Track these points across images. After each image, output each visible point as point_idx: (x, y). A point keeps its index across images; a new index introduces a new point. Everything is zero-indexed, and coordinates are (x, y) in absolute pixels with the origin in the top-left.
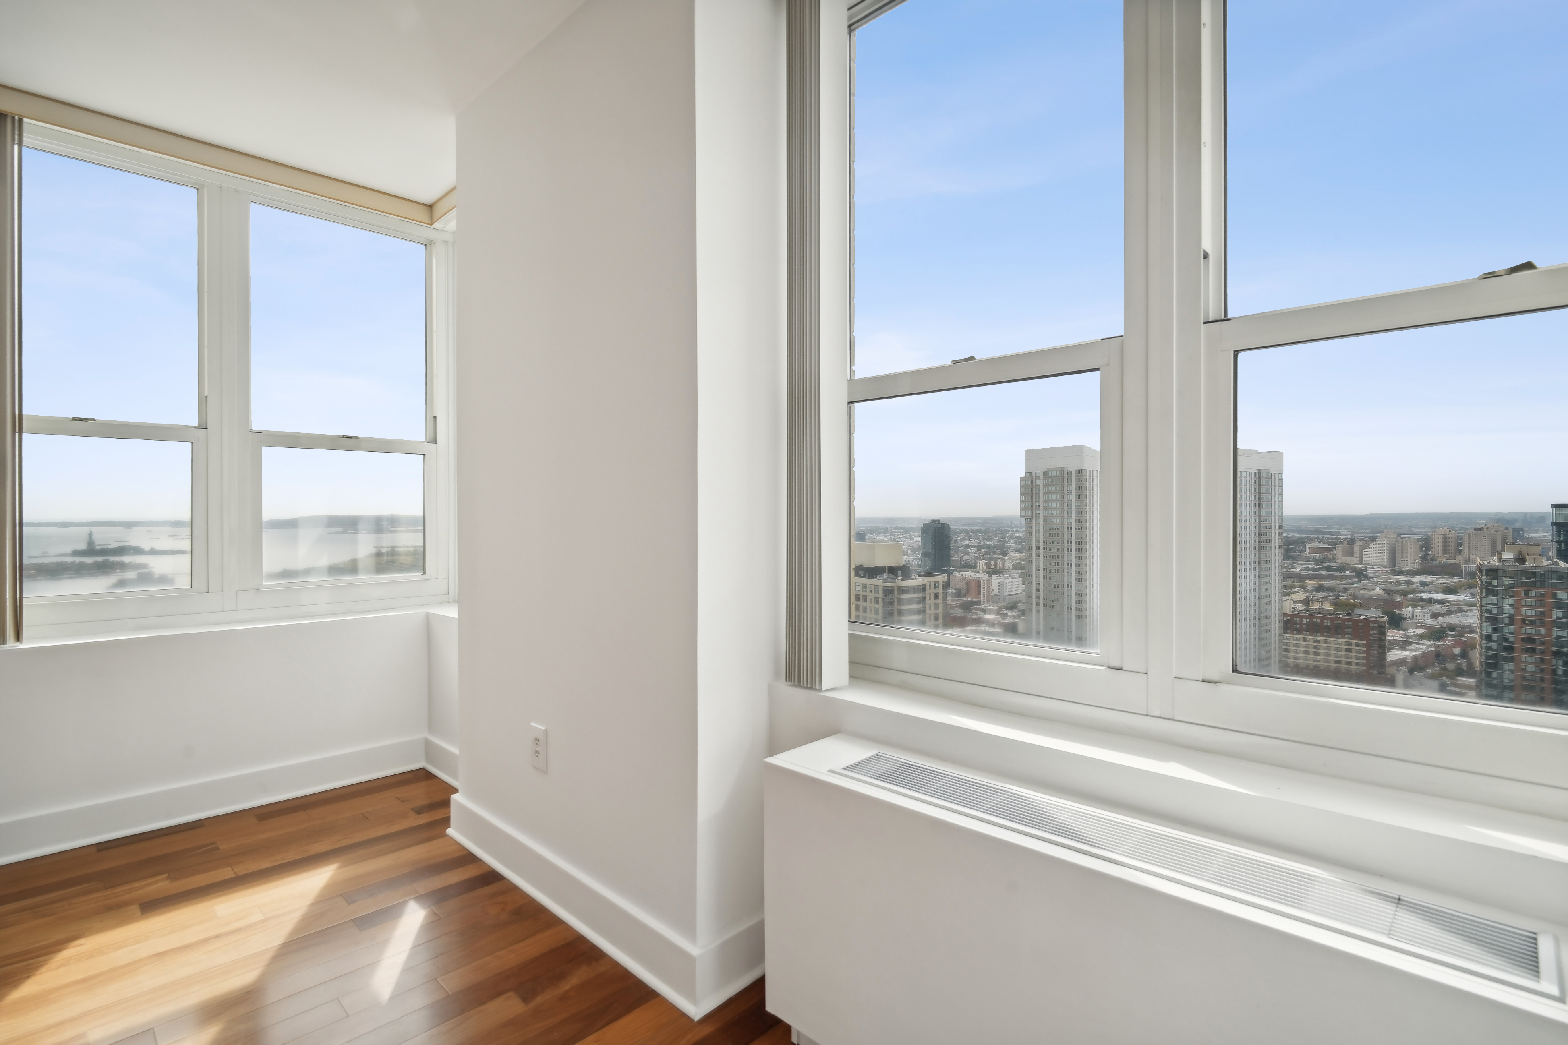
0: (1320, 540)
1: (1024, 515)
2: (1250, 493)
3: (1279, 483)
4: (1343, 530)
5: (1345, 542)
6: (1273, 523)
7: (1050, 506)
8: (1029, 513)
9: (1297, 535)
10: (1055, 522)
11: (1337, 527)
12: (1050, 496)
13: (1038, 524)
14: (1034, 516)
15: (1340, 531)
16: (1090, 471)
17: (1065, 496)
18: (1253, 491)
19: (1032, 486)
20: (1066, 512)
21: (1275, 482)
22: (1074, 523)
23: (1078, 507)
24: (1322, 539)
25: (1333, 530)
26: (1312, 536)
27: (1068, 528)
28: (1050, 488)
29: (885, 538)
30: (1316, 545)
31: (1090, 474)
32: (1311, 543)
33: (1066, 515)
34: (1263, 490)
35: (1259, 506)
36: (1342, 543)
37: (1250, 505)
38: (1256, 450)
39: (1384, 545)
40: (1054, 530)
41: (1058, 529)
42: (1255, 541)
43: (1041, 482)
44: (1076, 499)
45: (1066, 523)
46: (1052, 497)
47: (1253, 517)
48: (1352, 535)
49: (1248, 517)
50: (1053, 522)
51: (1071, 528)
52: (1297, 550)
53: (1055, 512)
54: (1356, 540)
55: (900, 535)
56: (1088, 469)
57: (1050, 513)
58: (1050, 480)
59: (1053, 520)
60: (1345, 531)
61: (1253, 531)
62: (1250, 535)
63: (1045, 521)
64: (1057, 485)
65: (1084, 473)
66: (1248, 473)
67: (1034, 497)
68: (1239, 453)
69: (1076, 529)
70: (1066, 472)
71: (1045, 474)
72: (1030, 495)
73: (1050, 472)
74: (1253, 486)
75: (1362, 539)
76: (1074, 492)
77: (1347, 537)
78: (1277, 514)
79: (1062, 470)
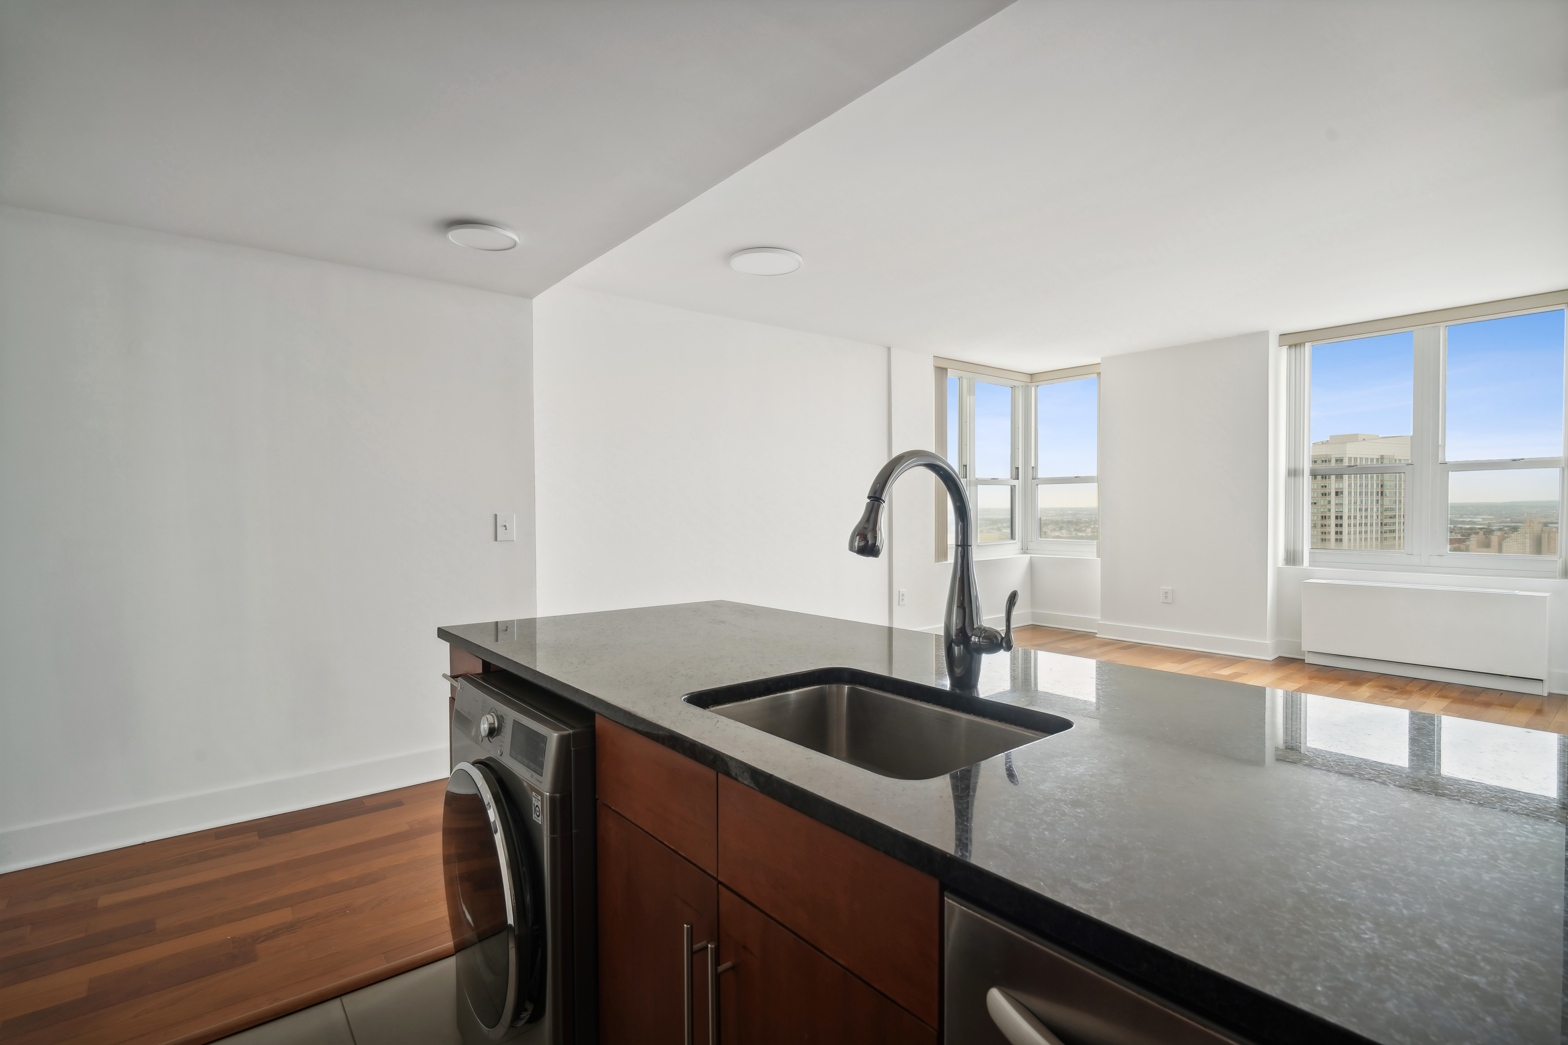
4: (1478, 519)
5: (1481, 533)
15: (1476, 520)
36: (1477, 533)
54: (1493, 531)
60: (1481, 520)
75: (1500, 530)
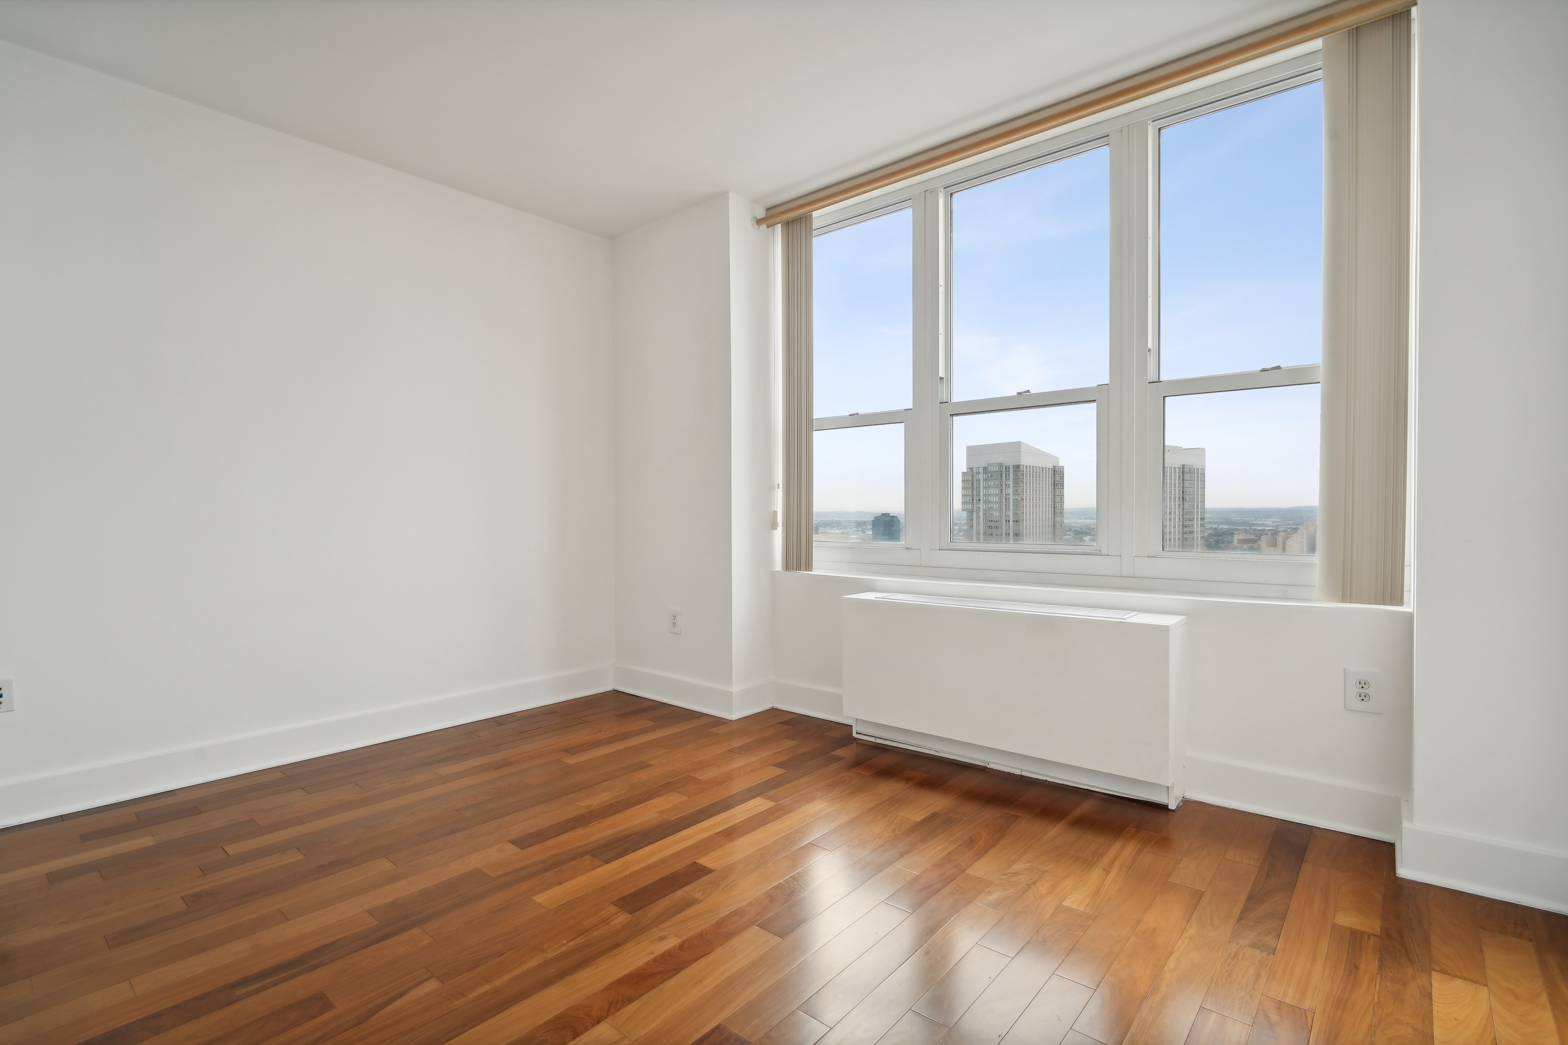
0: (1246, 532)
1: (966, 508)
2: (1175, 487)
3: (1201, 477)
6: (1195, 516)
7: (990, 500)
8: (970, 507)
9: (1226, 527)
10: (995, 515)
11: (1263, 519)
12: (990, 490)
13: (978, 517)
14: (975, 509)
16: (1027, 466)
17: (1004, 490)
18: (1177, 485)
19: (973, 481)
20: (1004, 506)
21: (1198, 477)
22: (1011, 516)
23: (1015, 501)
24: (1249, 531)
25: (1260, 522)
26: (1240, 528)
27: (1006, 521)
28: (990, 482)
29: (838, 532)
30: (1242, 536)
31: (1027, 469)
32: (1239, 534)
33: (1004, 509)
34: (1187, 484)
35: (1183, 500)
37: (1175, 498)
38: (1181, 446)
39: (1305, 536)
40: (993, 522)
41: (997, 521)
42: (1179, 532)
43: (981, 477)
44: (1014, 493)
45: (1004, 516)
46: (991, 491)
47: (1177, 509)
48: (1277, 526)
49: (1172, 509)
50: (992, 514)
51: (1009, 521)
52: (1226, 541)
53: (995, 505)
55: (853, 528)
56: (1025, 464)
57: (990, 506)
58: (990, 475)
59: (992, 513)
61: (1177, 523)
62: (1175, 527)
63: (985, 514)
64: (997, 479)
65: (1022, 469)
66: (1173, 468)
67: (975, 491)
68: (1166, 450)
69: (1014, 521)
70: (1004, 468)
71: (985, 469)
72: (971, 489)
73: (990, 467)
74: (1177, 480)
76: (1011, 486)
77: (1272, 528)
78: (1199, 507)
79: (1001, 465)
